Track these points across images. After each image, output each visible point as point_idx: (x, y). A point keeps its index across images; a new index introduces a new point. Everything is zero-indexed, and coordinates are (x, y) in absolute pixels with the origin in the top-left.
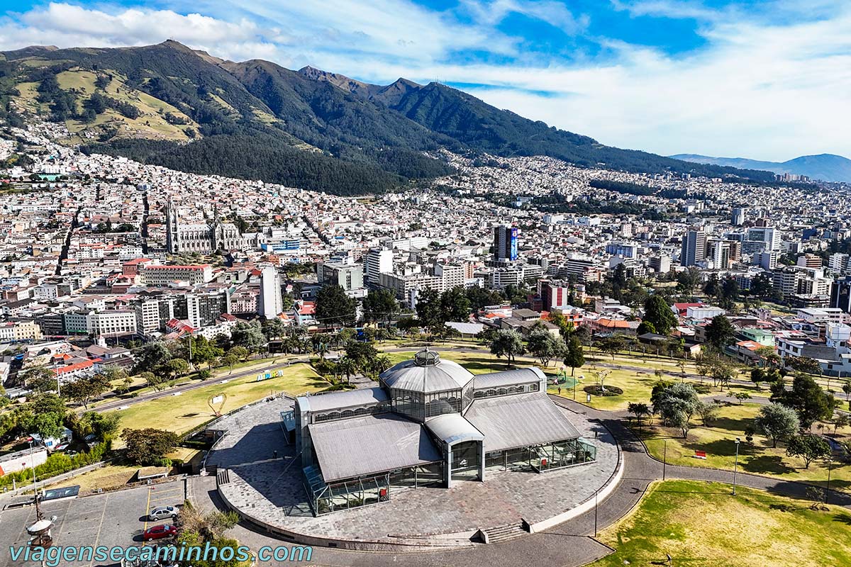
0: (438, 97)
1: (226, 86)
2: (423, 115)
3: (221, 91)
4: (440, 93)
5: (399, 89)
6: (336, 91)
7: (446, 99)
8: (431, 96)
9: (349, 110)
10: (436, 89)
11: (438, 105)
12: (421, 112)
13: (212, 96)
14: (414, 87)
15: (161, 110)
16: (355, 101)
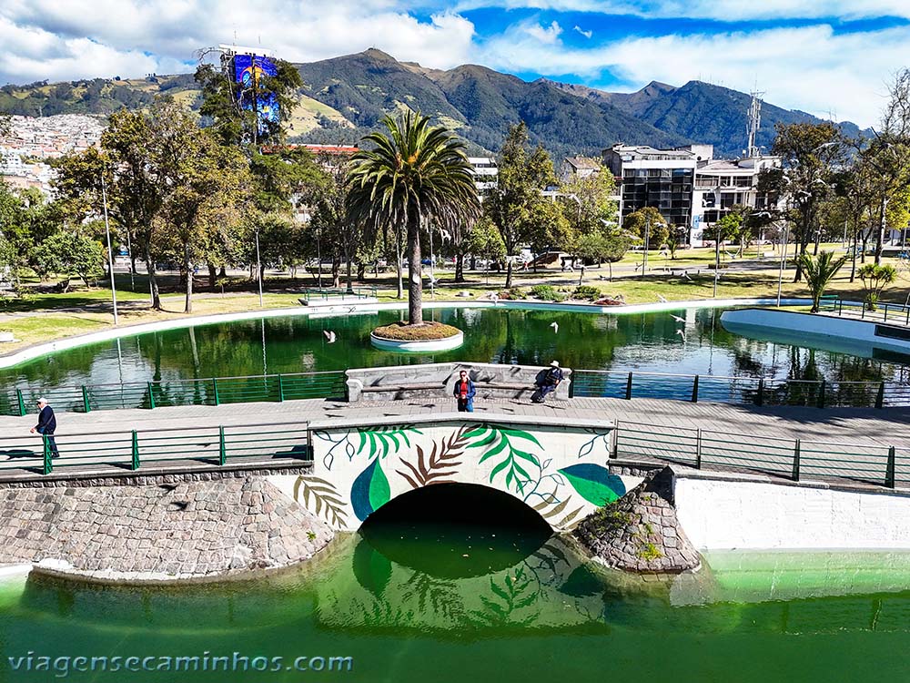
0: (698, 98)
1: (417, 92)
2: (673, 122)
3: (411, 98)
4: (700, 92)
5: (648, 94)
6: (552, 92)
7: (708, 101)
8: (688, 98)
9: (562, 113)
10: (696, 88)
11: (696, 108)
12: (671, 119)
13: (397, 102)
14: (668, 90)
15: (319, 114)
16: (572, 103)
